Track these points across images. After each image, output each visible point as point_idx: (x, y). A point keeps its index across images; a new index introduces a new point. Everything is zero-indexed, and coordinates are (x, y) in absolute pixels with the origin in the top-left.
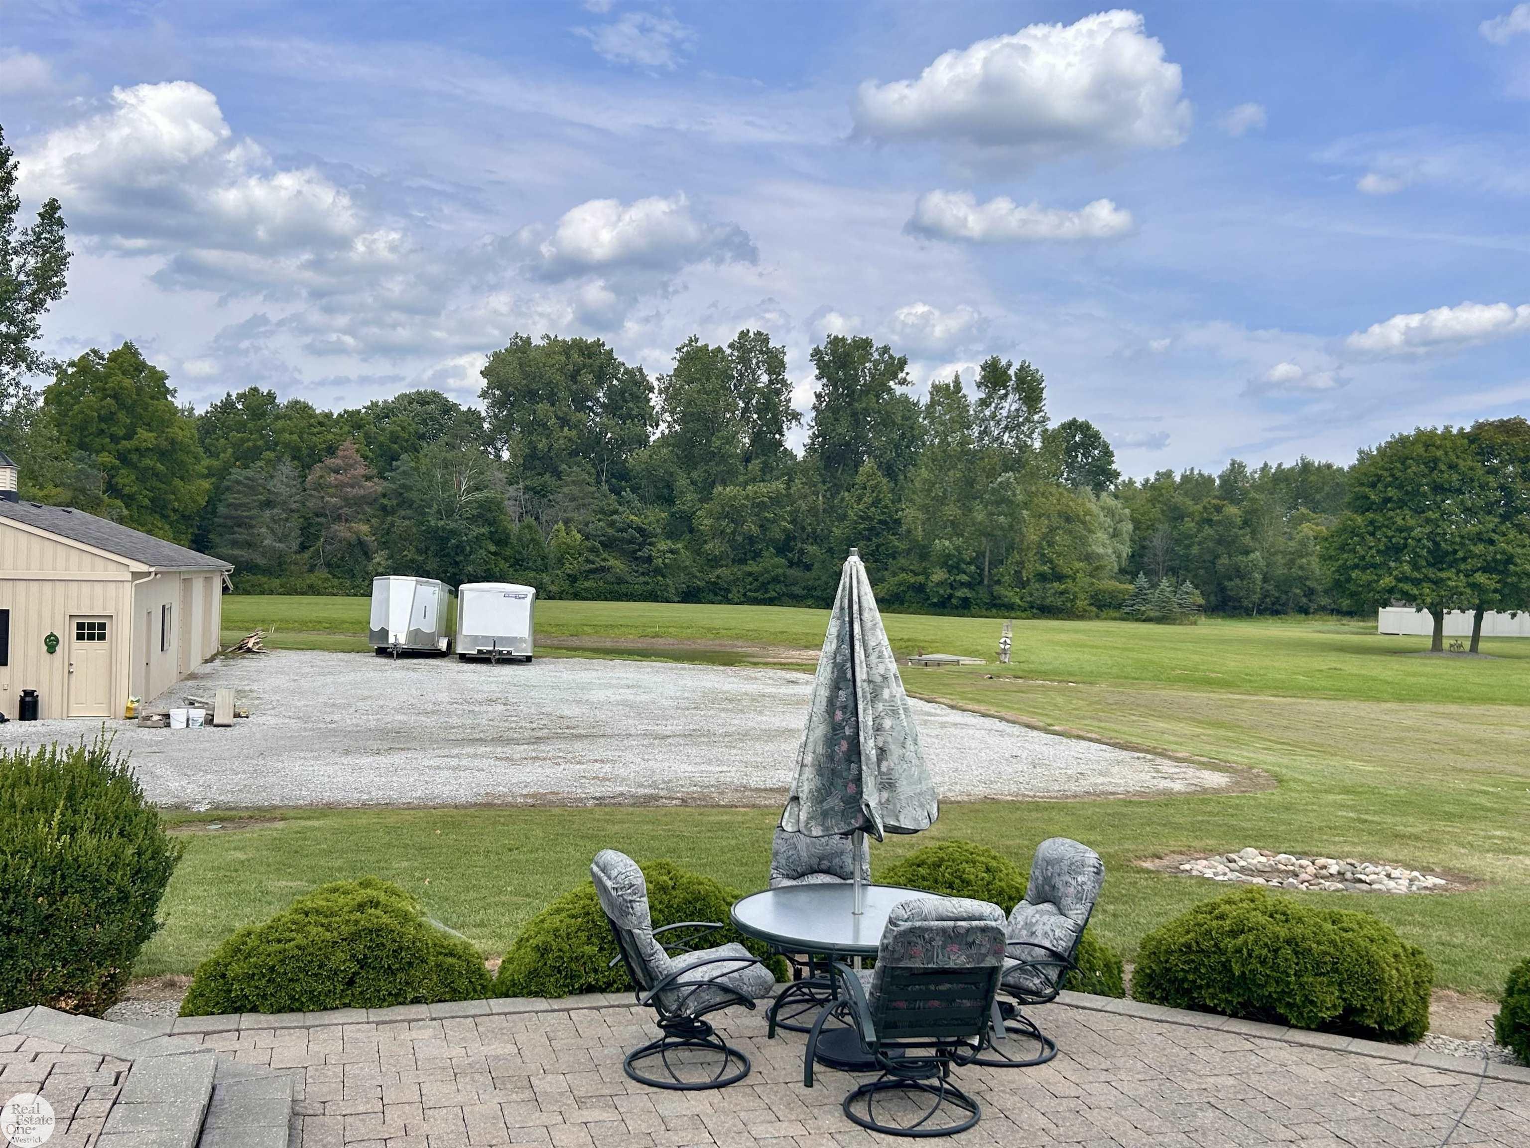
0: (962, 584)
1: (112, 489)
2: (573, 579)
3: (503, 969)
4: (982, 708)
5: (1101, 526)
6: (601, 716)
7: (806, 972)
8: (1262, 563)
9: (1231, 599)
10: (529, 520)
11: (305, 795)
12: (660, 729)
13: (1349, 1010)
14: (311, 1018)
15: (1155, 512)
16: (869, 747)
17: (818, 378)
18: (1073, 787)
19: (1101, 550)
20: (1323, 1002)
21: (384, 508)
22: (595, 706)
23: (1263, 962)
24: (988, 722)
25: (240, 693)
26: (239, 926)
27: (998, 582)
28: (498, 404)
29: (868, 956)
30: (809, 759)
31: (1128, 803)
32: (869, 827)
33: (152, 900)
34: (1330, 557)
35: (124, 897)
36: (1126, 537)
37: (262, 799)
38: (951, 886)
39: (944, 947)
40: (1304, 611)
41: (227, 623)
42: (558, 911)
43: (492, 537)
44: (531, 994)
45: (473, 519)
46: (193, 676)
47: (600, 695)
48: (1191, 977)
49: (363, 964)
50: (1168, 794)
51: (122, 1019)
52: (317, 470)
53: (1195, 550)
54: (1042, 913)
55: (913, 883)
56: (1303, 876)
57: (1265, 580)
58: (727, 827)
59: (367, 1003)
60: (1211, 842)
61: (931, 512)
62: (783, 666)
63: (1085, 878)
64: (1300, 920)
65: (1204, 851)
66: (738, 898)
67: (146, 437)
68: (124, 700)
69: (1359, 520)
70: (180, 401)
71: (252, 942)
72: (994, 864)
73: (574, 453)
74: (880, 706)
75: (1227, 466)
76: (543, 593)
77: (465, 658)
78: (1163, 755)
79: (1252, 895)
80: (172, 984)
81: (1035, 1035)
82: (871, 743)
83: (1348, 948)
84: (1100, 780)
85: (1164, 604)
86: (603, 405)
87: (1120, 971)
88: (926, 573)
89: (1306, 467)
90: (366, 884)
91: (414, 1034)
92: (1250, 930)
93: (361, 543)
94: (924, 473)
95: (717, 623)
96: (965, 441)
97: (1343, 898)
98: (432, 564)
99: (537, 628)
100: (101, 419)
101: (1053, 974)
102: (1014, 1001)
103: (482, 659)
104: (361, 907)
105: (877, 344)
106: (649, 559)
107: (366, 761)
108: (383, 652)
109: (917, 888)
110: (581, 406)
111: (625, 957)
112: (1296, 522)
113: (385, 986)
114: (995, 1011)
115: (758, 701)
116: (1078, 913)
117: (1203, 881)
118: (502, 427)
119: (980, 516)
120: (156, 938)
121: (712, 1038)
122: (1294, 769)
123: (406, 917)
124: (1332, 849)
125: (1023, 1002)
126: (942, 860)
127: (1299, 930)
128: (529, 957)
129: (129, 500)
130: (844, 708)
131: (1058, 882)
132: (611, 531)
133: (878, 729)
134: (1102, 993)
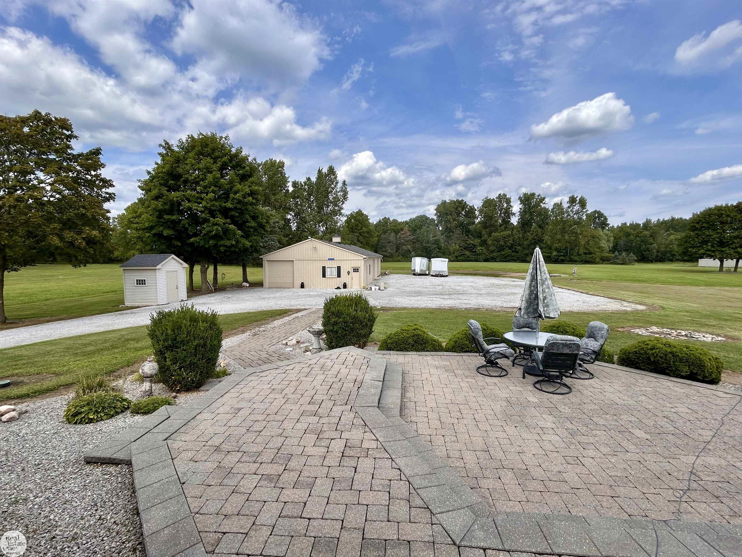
0: (562, 256)
1: (358, 241)
2: (457, 257)
3: (446, 345)
4: (568, 288)
5: (604, 239)
6: (465, 289)
7: (522, 351)
8: (657, 247)
9: (645, 258)
10: (446, 243)
11: (400, 305)
12: (480, 292)
13: (692, 373)
14: (405, 353)
15: (621, 234)
16: (541, 296)
17: (520, 204)
18: (595, 309)
19: (603, 245)
20: (683, 370)
21: (413, 242)
22: (464, 287)
23: (662, 358)
24: (570, 291)
25: (385, 283)
26: (389, 332)
27: (572, 255)
28: (438, 217)
29: (541, 349)
30: (524, 299)
31: (612, 313)
32: (540, 316)
33: (372, 326)
34: (681, 245)
35: (367, 325)
36: (611, 241)
37: (391, 306)
38: (562, 332)
39: (562, 348)
40: (671, 261)
41: (382, 269)
42: (459, 333)
43: (438, 248)
44: (453, 352)
45: (433, 244)
46: (375, 280)
47: (465, 284)
48: (636, 360)
49: (415, 342)
50: (626, 311)
51: (367, 350)
52: (399, 234)
53: (634, 244)
54: (590, 341)
55: (551, 331)
56: (673, 335)
57: (658, 251)
58: (498, 316)
59: (416, 351)
60: (641, 324)
61: (552, 237)
62: (511, 277)
63: (604, 332)
64: (675, 347)
65: (638, 327)
66: (504, 333)
67: (364, 229)
68: (362, 285)
69: (692, 233)
70: (371, 221)
71: (392, 336)
72: (575, 327)
73: (457, 227)
74: (545, 286)
75: (644, 220)
76: (450, 261)
77: (432, 276)
78: (624, 300)
79: (657, 339)
80: (376, 344)
81: (588, 372)
82: (541, 295)
83: (692, 356)
84: (604, 307)
85: (624, 259)
86: (464, 215)
87: (613, 357)
88: (551, 253)
89: (673, 219)
90: (415, 325)
91: (427, 358)
92: (657, 349)
93: (409, 250)
94: (550, 227)
95: (493, 267)
96: (562, 218)
97: (687, 342)
98: (424, 254)
99: (449, 268)
100: (356, 226)
101: (594, 357)
102: (582, 363)
103: (436, 276)
104: (414, 330)
105: (537, 194)
106: (476, 252)
107: (412, 298)
108: (414, 274)
109: (552, 333)
110: (458, 216)
111: (476, 344)
112: (669, 235)
113: (420, 347)
114: (577, 365)
115: (505, 286)
116: (601, 341)
117: (638, 335)
118: (440, 222)
119: (567, 237)
120: (373, 334)
121: (498, 365)
122: (668, 305)
123: (424, 333)
124: (682, 328)
125: (584, 363)
126: (560, 326)
127: (674, 350)
128: (452, 343)
129: (362, 243)
130: (534, 286)
131: (595, 332)
132: (466, 245)
133: (544, 292)
134: (607, 362)
